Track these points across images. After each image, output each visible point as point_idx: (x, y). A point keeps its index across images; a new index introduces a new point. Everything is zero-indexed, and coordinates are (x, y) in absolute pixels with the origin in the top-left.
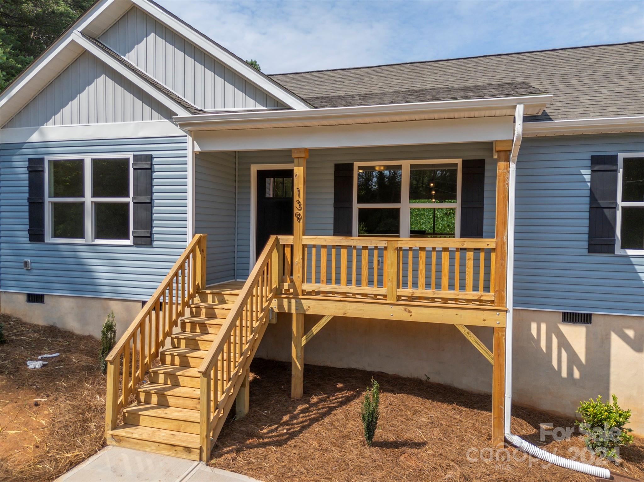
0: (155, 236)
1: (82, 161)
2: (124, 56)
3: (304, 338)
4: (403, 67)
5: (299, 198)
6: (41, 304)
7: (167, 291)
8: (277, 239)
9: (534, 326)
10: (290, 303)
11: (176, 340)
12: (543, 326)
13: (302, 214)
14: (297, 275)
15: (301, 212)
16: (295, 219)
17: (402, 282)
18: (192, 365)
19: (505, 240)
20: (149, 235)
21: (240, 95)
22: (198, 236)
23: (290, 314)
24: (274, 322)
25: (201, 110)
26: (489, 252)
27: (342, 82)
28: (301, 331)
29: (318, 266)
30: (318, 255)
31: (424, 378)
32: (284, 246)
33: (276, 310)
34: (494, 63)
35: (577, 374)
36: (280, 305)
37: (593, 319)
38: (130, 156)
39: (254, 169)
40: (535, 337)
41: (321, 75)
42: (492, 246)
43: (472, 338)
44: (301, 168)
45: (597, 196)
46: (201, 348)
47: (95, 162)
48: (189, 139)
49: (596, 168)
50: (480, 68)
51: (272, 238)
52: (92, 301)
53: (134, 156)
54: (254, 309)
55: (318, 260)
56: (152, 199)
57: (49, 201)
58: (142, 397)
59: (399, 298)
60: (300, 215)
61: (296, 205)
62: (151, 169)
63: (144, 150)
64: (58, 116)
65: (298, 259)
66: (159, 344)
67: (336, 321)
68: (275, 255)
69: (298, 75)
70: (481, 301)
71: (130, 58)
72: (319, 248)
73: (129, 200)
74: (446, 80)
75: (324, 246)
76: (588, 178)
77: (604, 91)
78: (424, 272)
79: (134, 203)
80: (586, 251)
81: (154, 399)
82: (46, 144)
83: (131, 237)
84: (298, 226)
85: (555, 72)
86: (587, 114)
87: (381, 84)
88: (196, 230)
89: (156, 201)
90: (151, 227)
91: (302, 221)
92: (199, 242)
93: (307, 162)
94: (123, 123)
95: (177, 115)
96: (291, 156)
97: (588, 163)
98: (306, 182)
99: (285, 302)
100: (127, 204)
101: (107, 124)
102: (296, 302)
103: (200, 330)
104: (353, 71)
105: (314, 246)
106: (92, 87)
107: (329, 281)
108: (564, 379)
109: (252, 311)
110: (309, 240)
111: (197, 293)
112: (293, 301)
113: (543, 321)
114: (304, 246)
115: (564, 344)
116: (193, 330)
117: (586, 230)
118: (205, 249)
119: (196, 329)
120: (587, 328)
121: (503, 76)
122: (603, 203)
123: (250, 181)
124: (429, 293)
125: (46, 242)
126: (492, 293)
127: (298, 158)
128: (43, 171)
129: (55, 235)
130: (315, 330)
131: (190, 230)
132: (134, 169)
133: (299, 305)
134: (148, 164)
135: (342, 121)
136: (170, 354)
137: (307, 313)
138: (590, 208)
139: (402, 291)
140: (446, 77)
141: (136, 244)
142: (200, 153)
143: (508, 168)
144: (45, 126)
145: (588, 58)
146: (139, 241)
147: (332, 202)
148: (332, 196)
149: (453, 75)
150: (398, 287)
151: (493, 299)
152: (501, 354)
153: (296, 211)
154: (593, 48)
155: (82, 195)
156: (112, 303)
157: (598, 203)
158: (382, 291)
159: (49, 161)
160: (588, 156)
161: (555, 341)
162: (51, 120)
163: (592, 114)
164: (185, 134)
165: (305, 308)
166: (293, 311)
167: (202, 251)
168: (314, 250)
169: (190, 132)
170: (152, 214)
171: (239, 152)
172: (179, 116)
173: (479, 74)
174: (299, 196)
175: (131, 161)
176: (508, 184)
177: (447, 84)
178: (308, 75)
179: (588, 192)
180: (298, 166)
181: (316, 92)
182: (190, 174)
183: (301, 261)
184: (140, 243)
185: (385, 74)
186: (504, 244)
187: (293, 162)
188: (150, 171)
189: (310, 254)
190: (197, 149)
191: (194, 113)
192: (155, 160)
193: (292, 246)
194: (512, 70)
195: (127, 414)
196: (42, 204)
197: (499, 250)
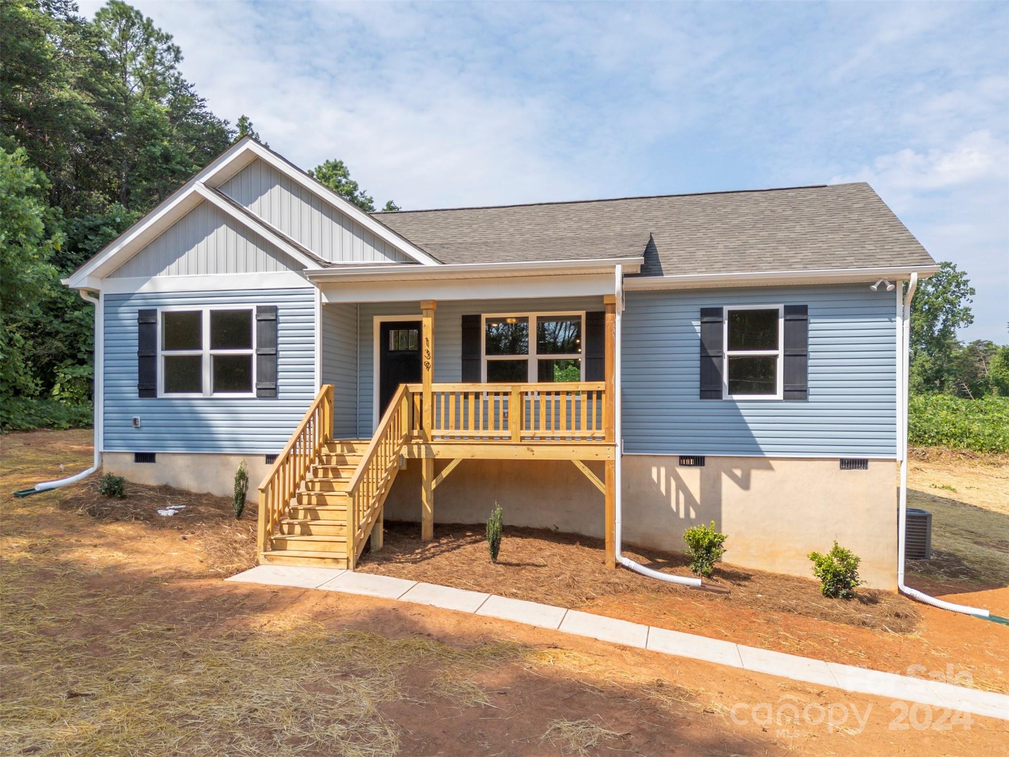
0: (280, 387)
1: (199, 313)
2: (247, 206)
3: (434, 481)
4: (538, 209)
5: (427, 347)
6: (152, 464)
7: (302, 436)
8: (406, 387)
9: (654, 470)
10: (419, 449)
11: (310, 484)
12: (663, 471)
13: (430, 363)
14: (427, 421)
15: (430, 361)
16: (424, 367)
17: (524, 424)
18: (329, 503)
19: (613, 383)
20: (274, 387)
21: (369, 248)
22: (326, 387)
23: (420, 460)
24: (404, 468)
25: (330, 263)
26: (599, 394)
27: (470, 225)
28: (431, 475)
29: (447, 415)
30: (447, 402)
31: (553, 529)
32: (413, 394)
33: (406, 457)
34: (632, 208)
35: (693, 515)
36: (410, 452)
37: (707, 461)
38: (253, 307)
39: (377, 320)
40: (656, 481)
41: (446, 214)
42: (602, 388)
43: (587, 472)
44: (430, 319)
45: (706, 346)
46: (336, 490)
47: (214, 315)
48: (317, 291)
49: (705, 319)
50: (618, 214)
51: (402, 387)
52: (210, 457)
53: (258, 307)
54: (388, 454)
55: (447, 408)
56: (277, 351)
57: (161, 354)
58: (286, 528)
59: (522, 438)
60: (428, 363)
61: (424, 354)
62: (276, 321)
63: (268, 301)
64: (173, 266)
65: (427, 406)
66: (297, 486)
67: (465, 464)
68: (405, 403)
69: (419, 214)
70: (594, 438)
71: (253, 209)
72: (447, 395)
73: (253, 352)
74: (580, 228)
75: (453, 393)
76: (698, 329)
77: (720, 246)
78: (544, 413)
79: (258, 355)
80: (699, 397)
81: (298, 529)
82: (158, 295)
83: (254, 389)
84: (427, 374)
85: (687, 222)
86: (694, 270)
87: (511, 230)
88: (324, 381)
89: (281, 353)
90: (276, 379)
91: (430, 369)
92: (327, 393)
93: (436, 314)
94: (236, 274)
95: (306, 268)
96: (420, 307)
97: (698, 315)
98: (434, 333)
99: (415, 448)
100: (249, 357)
101: (228, 274)
102: (426, 448)
103: (333, 475)
104: (482, 211)
105: (443, 393)
106: (212, 236)
107: (457, 427)
108: (682, 519)
109: (386, 456)
110: (438, 387)
111: (326, 443)
112: (423, 447)
113: (662, 466)
114: (433, 393)
115: (682, 486)
116: (325, 474)
117: (698, 377)
118: (332, 400)
119: (328, 474)
120: (701, 469)
121: (637, 225)
122: (711, 352)
123: (372, 334)
124: (549, 433)
125: (158, 397)
126: (603, 431)
127: (427, 309)
128: (155, 323)
129: (167, 390)
130: (445, 473)
131: (317, 381)
132: (258, 320)
133: (429, 451)
134: (273, 315)
135: (468, 276)
136: (308, 495)
137: (436, 457)
138: (701, 356)
139: (525, 433)
140: (580, 224)
141: (259, 397)
142: (327, 304)
143: (614, 319)
144: (158, 277)
145: (725, 207)
146: (263, 393)
147: (460, 354)
148: (460, 348)
149: (588, 221)
150: (521, 429)
151: (604, 435)
152: (612, 485)
153: (424, 360)
154: (735, 194)
155: (199, 347)
156: (232, 458)
157: (707, 353)
158: (507, 433)
159: (162, 312)
160: (698, 308)
161: (673, 484)
162: (165, 271)
163: (698, 270)
164: (313, 286)
165: (435, 453)
166: (423, 456)
167: (329, 402)
168: (443, 397)
169: (318, 284)
170: (277, 365)
171: (361, 304)
172: (308, 269)
173: (614, 222)
174: (428, 345)
175: (254, 313)
176: (615, 333)
177: (579, 232)
178: (431, 215)
179: (699, 341)
180: (427, 316)
181: (441, 238)
182: (317, 325)
183: (430, 408)
184: (263, 395)
185: (518, 216)
186: (612, 386)
187: (421, 313)
188: (275, 322)
189: (439, 402)
190: (325, 300)
191: (324, 267)
192: (280, 311)
193: (421, 394)
194: (648, 218)
195: (274, 541)
196: (154, 358)
197: (608, 392)
